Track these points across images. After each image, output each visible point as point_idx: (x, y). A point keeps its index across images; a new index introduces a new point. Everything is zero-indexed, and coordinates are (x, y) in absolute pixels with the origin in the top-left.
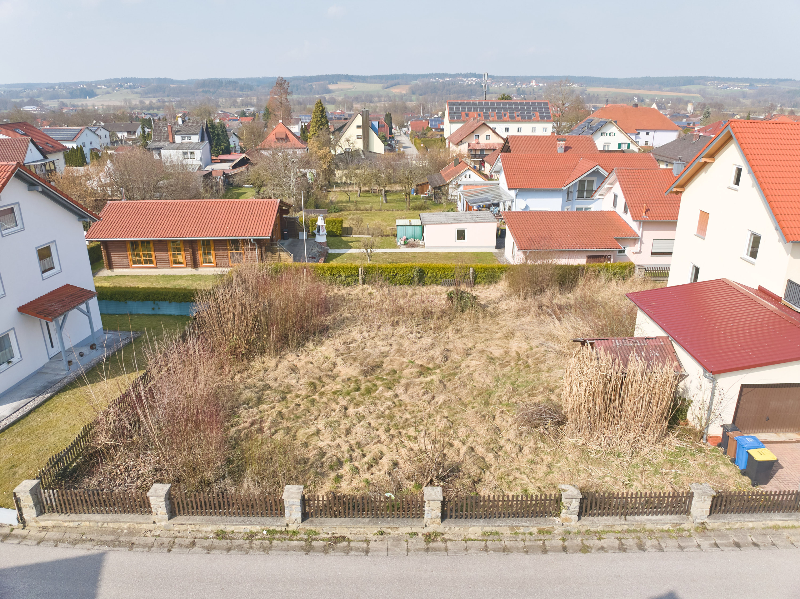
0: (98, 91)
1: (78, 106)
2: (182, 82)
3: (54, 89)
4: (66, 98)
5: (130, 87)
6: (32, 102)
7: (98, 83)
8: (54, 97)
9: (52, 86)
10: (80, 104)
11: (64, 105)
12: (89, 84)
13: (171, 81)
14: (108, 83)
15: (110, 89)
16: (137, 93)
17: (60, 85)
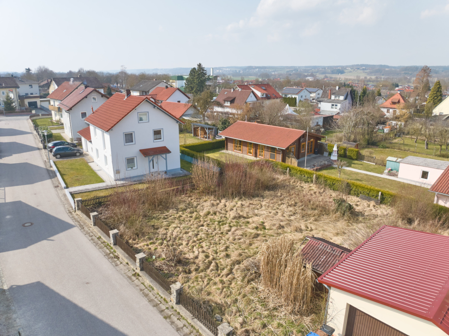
0: (346, 71)
1: (333, 78)
2: (394, 67)
3: (325, 69)
4: (329, 74)
5: (363, 69)
6: (312, 75)
7: (347, 66)
8: (323, 73)
9: (324, 68)
10: (334, 77)
11: (326, 77)
12: (342, 67)
13: (388, 67)
14: (352, 67)
15: (352, 70)
16: (366, 73)
17: (328, 67)
